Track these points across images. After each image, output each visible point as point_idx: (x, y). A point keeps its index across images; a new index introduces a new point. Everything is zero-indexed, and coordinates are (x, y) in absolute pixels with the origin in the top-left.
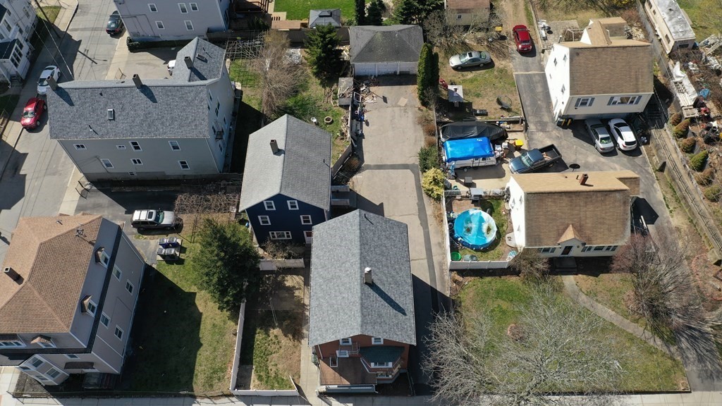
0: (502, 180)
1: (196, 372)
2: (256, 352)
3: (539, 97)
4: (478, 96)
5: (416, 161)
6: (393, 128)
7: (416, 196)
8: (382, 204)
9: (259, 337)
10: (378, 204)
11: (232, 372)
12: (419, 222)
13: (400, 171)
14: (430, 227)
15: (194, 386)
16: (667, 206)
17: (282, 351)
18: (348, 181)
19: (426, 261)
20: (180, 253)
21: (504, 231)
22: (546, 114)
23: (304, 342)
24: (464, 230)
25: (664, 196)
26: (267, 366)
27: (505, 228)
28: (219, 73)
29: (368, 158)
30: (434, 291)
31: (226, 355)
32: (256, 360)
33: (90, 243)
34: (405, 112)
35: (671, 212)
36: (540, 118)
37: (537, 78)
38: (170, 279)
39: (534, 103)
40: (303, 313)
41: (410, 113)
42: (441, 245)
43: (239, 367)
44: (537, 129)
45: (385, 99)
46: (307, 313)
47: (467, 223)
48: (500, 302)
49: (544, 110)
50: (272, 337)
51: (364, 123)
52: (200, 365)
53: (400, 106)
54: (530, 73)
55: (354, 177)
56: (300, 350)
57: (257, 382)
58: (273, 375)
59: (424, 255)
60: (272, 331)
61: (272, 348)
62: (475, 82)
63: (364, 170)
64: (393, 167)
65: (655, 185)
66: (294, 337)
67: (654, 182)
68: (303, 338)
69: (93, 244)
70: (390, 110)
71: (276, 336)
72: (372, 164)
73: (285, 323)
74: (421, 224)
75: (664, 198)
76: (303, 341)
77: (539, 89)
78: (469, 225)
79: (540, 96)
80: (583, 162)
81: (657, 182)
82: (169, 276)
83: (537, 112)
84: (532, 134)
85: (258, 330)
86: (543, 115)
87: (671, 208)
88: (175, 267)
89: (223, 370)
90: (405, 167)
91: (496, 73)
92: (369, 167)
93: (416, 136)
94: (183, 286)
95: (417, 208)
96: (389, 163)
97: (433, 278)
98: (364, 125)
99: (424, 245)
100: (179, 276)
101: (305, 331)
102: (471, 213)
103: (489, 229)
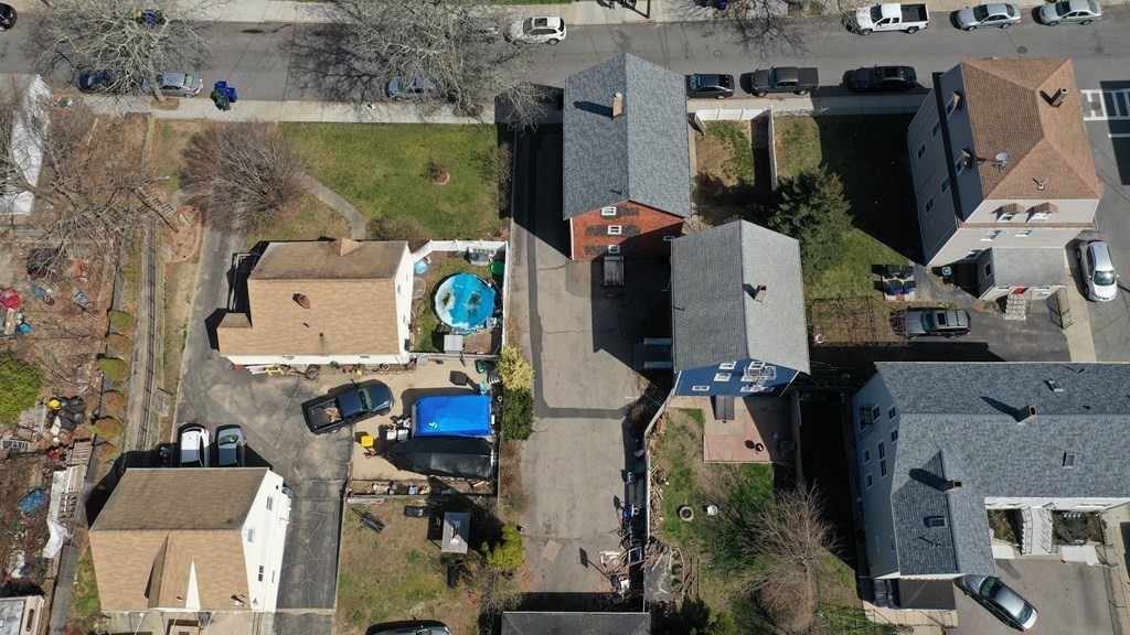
0: (410, 385)
1: (818, 139)
2: (750, 160)
3: (305, 553)
4: (413, 556)
5: (540, 424)
6: (572, 491)
7: (543, 363)
8: (595, 350)
9: (750, 178)
10: (602, 351)
11: (775, 140)
12: (542, 322)
13: (565, 405)
14: (527, 313)
15: (816, 125)
16: (185, 336)
17: (720, 163)
18: (648, 390)
19: (538, 267)
20: (882, 282)
21: (424, 302)
22: (304, 517)
23: (694, 173)
24: (480, 300)
25: (182, 351)
26: (735, 146)
27: (423, 308)
28: (896, 506)
29: (616, 429)
30: (532, 230)
31: (787, 158)
32: (749, 153)
33: (984, 160)
34: (549, 526)
35: (185, 326)
36: (314, 508)
37: (293, 598)
38: (883, 245)
39: (317, 538)
40: (699, 204)
41: (540, 524)
42: (515, 288)
43: (768, 146)
44: (327, 485)
45: (584, 559)
46: (694, 205)
47: (475, 311)
48: (452, 212)
49: (304, 525)
50: (734, 177)
51: (623, 505)
52: (814, 146)
53: (557, 540)
54: (304, 611)
55: (637, 398)
56: (698, 164)
57: (744, 131)
58: (727, 139)
59: (539, 275)
60: (736, 183)
61: (731, 166)
62: (410, 590)
63: (623, 409)
64: (574, 413)
65: (186, 371)
66: (708, 178)
67: (185, 377)
68: (696, 177)
69: (979, 159)
70: (576, 534)
71: (729, 177)
72: (609, 420)
73: (720, 192)
74: (540, 319)
75: (184, 347)
76: (696, 174)
77: (298, 570)
78: (471, 307)
79: (301, 553)
80: (275, 417)
81: (181, 377)
82: (886, 250)
83: (318, 519)
84: (339, 474)
85: (753, 183)
86: (308, 514)
87: (182, 332)
88: (882, 262)
89: (785, 141)
90: (556, 413)
91: (368, 612)
92: (614, 414)
93: (534, 471)
94: (863, 236)
95: (543, 343)
96: (583, 421)
97: (531, 245)
98: (622, 499)
99: (539, 288)
100: (873, 250)
101: (695, 184)
102: (467, 325)
103: (446, 301)
